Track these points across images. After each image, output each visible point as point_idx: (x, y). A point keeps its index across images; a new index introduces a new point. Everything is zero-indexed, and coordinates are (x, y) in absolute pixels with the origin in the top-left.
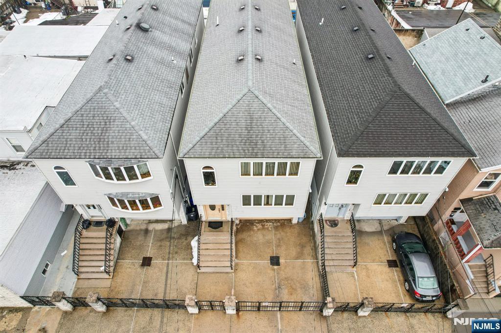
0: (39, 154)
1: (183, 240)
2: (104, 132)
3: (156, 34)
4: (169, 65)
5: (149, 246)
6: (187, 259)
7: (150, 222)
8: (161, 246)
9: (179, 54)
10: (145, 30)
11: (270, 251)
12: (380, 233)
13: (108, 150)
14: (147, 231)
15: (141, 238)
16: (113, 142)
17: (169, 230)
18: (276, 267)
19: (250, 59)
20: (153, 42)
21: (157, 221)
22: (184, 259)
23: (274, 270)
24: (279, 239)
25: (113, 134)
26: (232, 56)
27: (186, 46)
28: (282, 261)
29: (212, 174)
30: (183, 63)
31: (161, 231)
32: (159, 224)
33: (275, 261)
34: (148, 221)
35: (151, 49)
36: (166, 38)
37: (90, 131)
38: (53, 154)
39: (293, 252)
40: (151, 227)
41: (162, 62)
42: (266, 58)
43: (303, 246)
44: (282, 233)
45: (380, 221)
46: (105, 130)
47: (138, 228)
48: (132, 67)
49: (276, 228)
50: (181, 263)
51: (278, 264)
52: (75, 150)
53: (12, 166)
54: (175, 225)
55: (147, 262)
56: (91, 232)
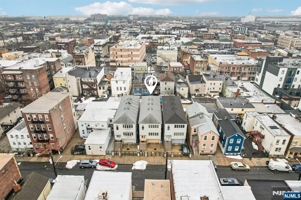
0: (115, 123)
1: (135, 146)
3: (132, 104)
4: (135, 110)
5: (128, 147)
8: (131, 147)
9: (136, 108)
10: (130, 104)
11: (154, 148)
12: (179, 145)
14: (127, 144)
15: (126, 146)
17: (132, 144)
18: (155, 150)
19: (150, 109)
20: (132, 106)
21: (130, 143)
22: (136, 149)
24: (156, 146)
25: (128, 120)
26: (147, 109)
27: (138, 107)
28: (157, 149)
29: (144, 127)
30: (137, 110)
35: (131, 107)
36: (134, 105)
37: (124, 119)
38: (118, 122)
39: (159, 148)
40: (128, 144)
41: (133, 109)
42: (153, 109)
43: (161, 147)
45: (179, 143)
46: (126, 119)
48: (129, 110)
52: (121, 122)
53: (101, 129)
54: (133, 143)
55: (128, 149)
56: (117, 142)
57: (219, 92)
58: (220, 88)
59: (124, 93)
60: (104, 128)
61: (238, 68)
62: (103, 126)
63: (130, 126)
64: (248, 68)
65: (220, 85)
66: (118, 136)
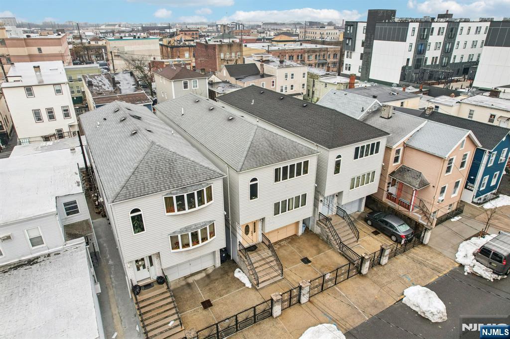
0: (123, 197)
1: (227, 277)
2: (172, 169)
3: (147, 121)
4: (173, 135)
5: (200, 293)
6: (241, 287)
7: (186, 278)
8: (210, 289)
9: (171, 131)
10: (139, 119)
11: (298, 257)
13: (182, 180)
14: (189, 285)
15: (187, 291)
16: (183, 175)
17: (208, 276)
18: (309, 264)
19: (238, 116)
20: (150, 125)
21: (192, 275)
22: (238, 288)
23: (309, 266)
24: (297, 248)
25: (180, 169)
26: (223, 119)
28: (310, 259)
30: (180, 136)
31: (202, 279)
32: (196, 276)
33: (306, 261)
34: (184, 278)
35: (153, 127)
36: (154, 124)
37: (160, 172)
38: (136, 194)
39: (314, 251)
40: (190, 280)
41: (166, 134)
43: (316, 246)
44: (297, 244)
46: (172, 168)
47: (178, 286)
48: (156, 134)
49: (290, 242)
50: (238, 291)
51: (310, 262)
52: (153, 186)
53: (31, 262)
54: (210, 271)
55: (207, 304)
56: (145, 295)
57: (302, 93)
58: (304, 85)
59: (66, 129)
60: (47, 252)
61: (298, 56)
62: (36, 241)
63: (200, 193)
64: (314, 55)
65: (304, 77)
66: (139, 264)
